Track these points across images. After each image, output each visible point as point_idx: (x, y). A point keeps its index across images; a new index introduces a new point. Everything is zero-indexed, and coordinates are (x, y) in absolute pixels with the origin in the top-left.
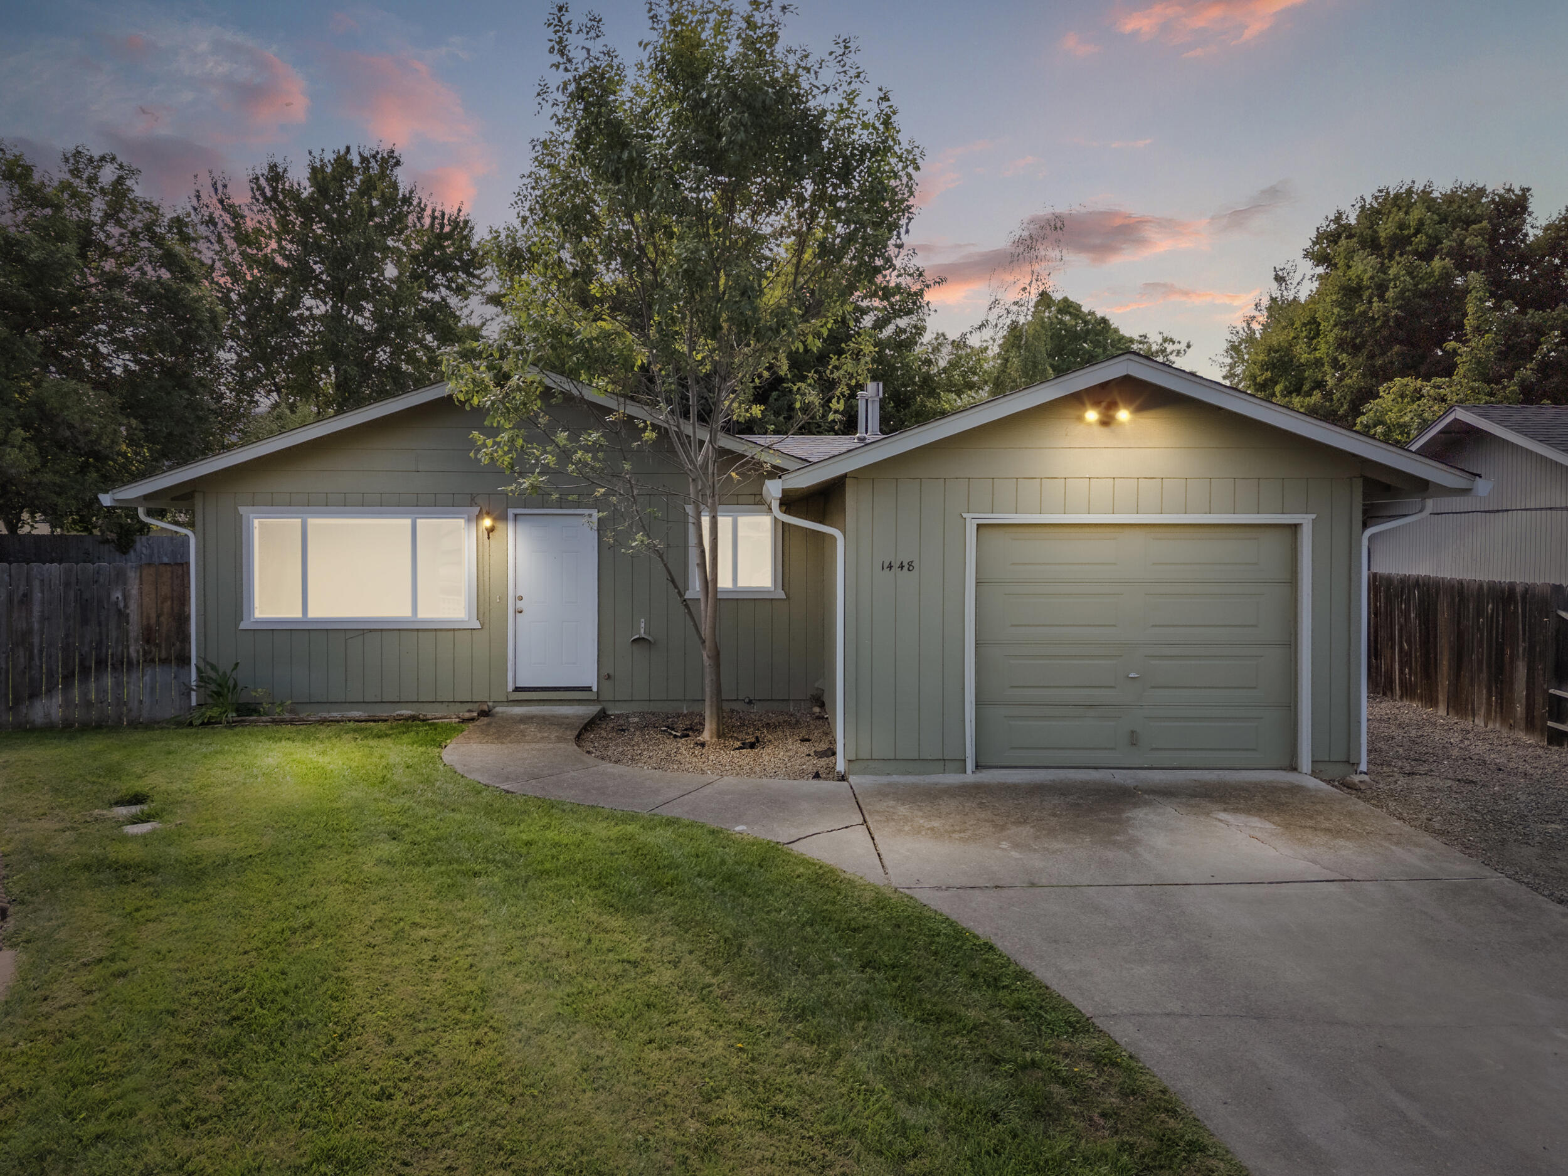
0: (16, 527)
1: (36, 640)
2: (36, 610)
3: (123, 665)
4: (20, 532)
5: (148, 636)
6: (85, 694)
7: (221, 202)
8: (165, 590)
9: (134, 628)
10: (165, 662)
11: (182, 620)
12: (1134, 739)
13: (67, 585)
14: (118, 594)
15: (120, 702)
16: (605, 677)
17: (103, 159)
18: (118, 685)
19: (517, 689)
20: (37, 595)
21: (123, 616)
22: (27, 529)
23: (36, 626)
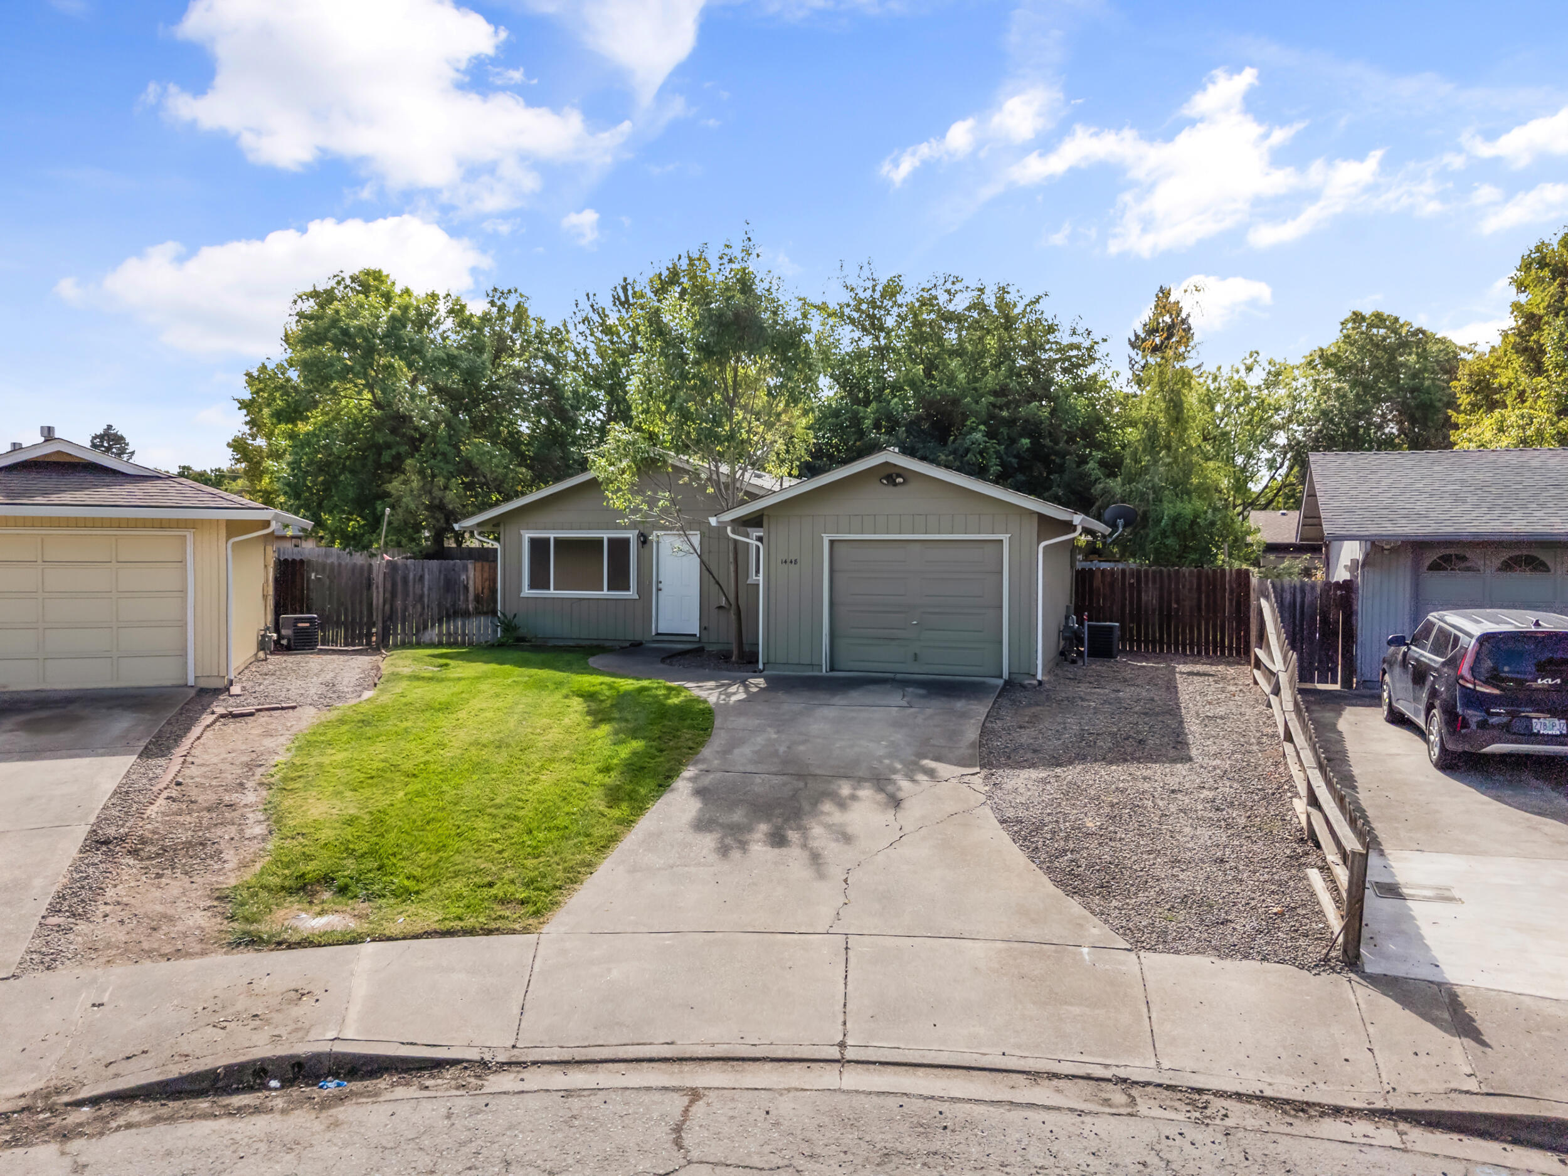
0: (461, 543)
1: (426, 600)
2: (426, 583)
3: (466, 614)
4: (464, 545)
5: (477, 598)
6: (448, 629)
7: (592, 306)
8: (486, 575)
9: (471, 596)
10: (485, 614)
11: (493, 591)
12: (916, 657)
13: (440, 572)
14: (464, 577)
15: (464, 634)
16: (703, 628)
17: (510, 291)
18: (464, 625)
19: (658, 634)
20: (426, 577)
21: (466, 588)
22: (468, 543)
23: (426, 592)
